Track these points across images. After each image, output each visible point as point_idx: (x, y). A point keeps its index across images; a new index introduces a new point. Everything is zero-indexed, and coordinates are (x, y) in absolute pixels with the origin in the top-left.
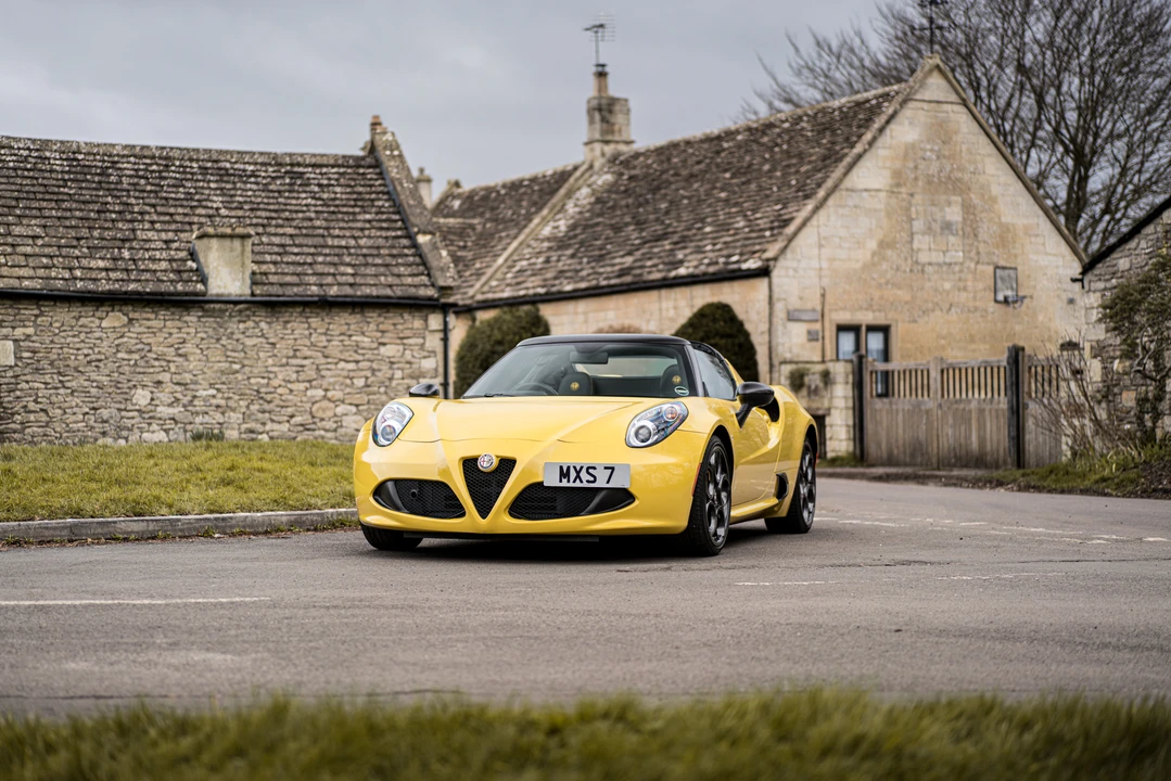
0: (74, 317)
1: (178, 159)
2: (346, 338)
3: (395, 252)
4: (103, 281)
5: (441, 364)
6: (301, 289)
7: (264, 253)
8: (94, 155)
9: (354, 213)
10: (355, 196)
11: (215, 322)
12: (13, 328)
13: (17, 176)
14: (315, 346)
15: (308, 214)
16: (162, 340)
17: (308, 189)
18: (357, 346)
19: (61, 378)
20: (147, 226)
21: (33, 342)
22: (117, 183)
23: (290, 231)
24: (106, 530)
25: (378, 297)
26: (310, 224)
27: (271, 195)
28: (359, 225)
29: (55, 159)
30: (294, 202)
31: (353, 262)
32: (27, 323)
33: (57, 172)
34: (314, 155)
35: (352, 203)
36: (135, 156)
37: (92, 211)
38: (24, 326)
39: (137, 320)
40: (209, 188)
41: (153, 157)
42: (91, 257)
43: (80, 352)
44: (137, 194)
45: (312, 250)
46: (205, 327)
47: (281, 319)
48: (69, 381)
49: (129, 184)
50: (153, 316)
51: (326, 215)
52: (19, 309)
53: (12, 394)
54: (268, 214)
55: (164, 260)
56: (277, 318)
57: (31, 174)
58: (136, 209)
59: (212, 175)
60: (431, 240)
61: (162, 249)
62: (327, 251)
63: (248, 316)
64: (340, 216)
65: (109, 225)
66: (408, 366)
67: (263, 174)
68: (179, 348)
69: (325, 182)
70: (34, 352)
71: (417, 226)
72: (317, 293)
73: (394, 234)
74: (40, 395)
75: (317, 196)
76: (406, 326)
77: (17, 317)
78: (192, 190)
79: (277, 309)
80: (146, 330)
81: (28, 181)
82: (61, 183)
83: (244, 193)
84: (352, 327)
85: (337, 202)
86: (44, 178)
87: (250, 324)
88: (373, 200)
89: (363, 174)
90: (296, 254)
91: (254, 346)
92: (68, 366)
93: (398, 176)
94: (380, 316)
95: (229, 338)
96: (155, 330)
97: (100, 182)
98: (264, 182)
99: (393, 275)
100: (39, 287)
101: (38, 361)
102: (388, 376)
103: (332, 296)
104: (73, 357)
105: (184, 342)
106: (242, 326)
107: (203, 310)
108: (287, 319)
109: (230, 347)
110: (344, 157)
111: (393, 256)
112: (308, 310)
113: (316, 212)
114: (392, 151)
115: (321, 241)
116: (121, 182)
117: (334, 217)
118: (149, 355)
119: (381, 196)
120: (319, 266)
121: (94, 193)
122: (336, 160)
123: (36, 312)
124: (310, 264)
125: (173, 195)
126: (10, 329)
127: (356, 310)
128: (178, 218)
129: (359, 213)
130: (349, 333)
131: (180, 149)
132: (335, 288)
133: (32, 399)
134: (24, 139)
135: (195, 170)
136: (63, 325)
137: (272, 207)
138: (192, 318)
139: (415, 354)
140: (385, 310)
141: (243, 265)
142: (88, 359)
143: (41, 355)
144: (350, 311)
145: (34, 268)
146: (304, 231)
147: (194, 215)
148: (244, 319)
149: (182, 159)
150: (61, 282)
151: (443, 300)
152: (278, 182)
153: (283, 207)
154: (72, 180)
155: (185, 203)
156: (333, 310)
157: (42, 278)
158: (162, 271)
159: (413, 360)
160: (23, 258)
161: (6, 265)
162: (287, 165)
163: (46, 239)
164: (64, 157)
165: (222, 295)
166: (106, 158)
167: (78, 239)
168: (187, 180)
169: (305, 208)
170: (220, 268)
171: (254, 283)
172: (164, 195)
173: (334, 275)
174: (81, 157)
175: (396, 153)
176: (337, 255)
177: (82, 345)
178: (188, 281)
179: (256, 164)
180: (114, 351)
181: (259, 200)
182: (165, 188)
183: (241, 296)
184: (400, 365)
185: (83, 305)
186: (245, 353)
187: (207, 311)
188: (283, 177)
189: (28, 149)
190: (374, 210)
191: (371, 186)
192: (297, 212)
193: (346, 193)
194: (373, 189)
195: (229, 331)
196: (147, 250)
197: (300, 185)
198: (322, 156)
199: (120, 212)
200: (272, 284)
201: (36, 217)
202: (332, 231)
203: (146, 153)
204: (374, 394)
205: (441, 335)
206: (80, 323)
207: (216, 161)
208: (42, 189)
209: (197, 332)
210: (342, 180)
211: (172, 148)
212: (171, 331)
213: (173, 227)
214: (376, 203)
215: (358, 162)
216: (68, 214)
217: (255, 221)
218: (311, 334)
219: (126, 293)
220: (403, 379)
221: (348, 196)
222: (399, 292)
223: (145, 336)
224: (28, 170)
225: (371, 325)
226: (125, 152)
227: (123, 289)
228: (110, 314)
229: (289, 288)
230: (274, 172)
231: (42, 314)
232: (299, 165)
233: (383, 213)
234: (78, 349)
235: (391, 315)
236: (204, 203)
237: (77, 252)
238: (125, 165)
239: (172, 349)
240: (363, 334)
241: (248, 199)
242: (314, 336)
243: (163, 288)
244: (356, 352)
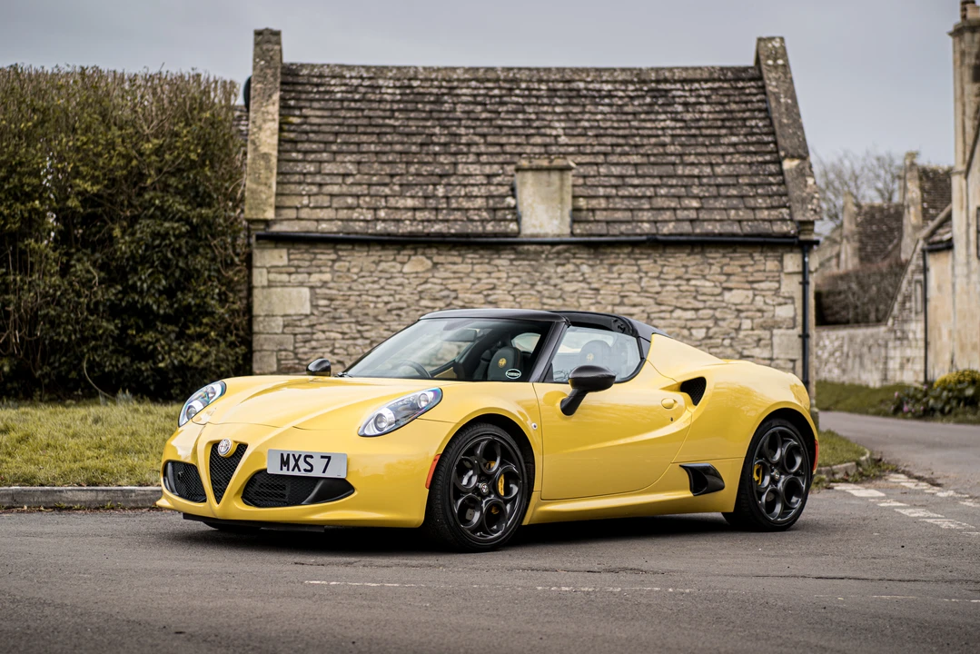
0: (374, 262)
1: (526, 81)
2: (684, 282)
3: (757, 180)
4: (407, 222)
5: (800, 312)
6: (630, 227)
7: (597, 186)
8: (432, 80)
9: (719, 136)
10: (725, 115)
11: (530, 265)
12: (310, 274)
13: (342, 108)
14: (646, 292)
15: (662, 138)
16: (469, 285)
17: (669, 109)
18: (697, 291)
19: (359, 328)
20: (472, 158)
21: (330, 288)
22: (450, 112)
23: (636, 159)
24: (50, 498)
25: (720, 235)
26: (661, 150)
27: (624, 117)
28: (721, 150)
29: (388, 87)
30: (649, 125)
31: (701, 194)
32: (323, 269)
33: (386, 101)
34: (686, 69)
35: (719, 123)
36: (477, 80)
37: (414, 144)
38: (321, 272)
39: (442, 264)
40: (554, 113)
41: (497, 80)
42: (402, 196)
43: (380, 300)
44: (469, 123)
45: (657, 181)
46: (518, 271)
47: (606, 262)
48: (367, 331)
49: (463, 112)
50: (459, 260)
51: (683, 139)
52: (315, 254)
53: (307, 345)
54: (614, 140)
55: (481, 197)
56: (602, 260)
57: (358, 105)
58: (464, 140)
59: (561, 97)
60: (798, 166)
61: (482, 184)
62: (674, 182)
63: (568, 259)
64: (701, 139)
65: (429, 159)
66: (759, 314)
67: (621, 94)
68: (488, 295)
69: (692, 100)
70: (331, 300)
71: (784, 149)
72: (647, 231)
73: (760, 159)
74: (337, 345)
75: (679, 117)
76: (756, 268)
77: (314, 263)
78: (533, 117)
79: (602, 250)
80: (452, 275)
81: (353, 114)
82: (388, 114)
83: (593, 117)
84: (691, 269)
85: (702, 123)
86: (370, 109)
87: (570, 267)
88: (745, 120)
89: (743, 88)
90: (635, 186)
91: (575, 292)
92: (367, 314)
93: (776, 90)
94: (724, 256)
95: (545, 284)
96: (461, 275)
97: (431, 111)
98: (620, 102)
99: (747, 208)
100: (335, 229)
101: (335, 309)
102: (733, 326)
103: (665, 235)
104: (372, 305)
105: (493, 288)
106: (560, 269)
107: (517, 253)
108: (612, 261)
109: (546, 293)
110: (722, 69)
111: (753, 185)
112: (637, 251)
113: (673, 136)
114: (775, 60)
115: (670, 169)
116: (454, 110)
117: (693, 141)
118: (455, 302)
119: (756, 113)
120: (659, 199)
121: (421, 123)
122: (711, 73)
123: (333, 256)
124: (650, 197)
125: (509, 123)
126: (306, 275)
127: (696, 250)
128: (508, 149)
129: (726, 135)
130: (687, 276)
131: (530, 69)
132: (671, 225)
133: (328, 350)
134: (359, 67)
135: (542, 93)
136: (361, 271)
137: (621, 132)
138: (503, 261)
139: (768, 301)
140: (731, 250)
141: (562, 201)
142: (389, 306)
143: (338, 303)
144: (688, 251)
145: (337, 209)
146: (652, 159)
147: (528, 144)
148: (563, 262)
149: (531, 81)
150: (362, 224)
151: (802, 237)
152: (636, 103)
153: (634, 131)
154: (399, 110)
155: (521, 131)
156: (668, 251)
157: (342, 220)
158: (475, 209)
159: (765, 308)
160: (328, 198)
161: (307, 206)
162: (652, 81)
163: (358, 177)
164: (398, 84)
165: (537, 236)
166: (444, 84)
167: (392, 176)
168: (529, 104)
169: (660, 132)
170: (535, 205)
171: (574, 221)
172: (500, 122)
173: (675, 209)
174: (415, 83)
175: (780, 62)
176: (685, 186)
177: (382, 292)
178: (500, 220)
179: (615, 82)
180: (417, 298)
181: (608, 124)
182: (503, 115)
183: (558, 236)
184: (750, 314)
185: (384, 248)
186: (564, 300)
187: (521, 253)
188: (643, 97)
189: (362, 78)
190: (743, 131)
191: (746, 103)
192: (649, 136)
193: (716, 112)
194: (750, 106)
195: (546, 275)
196: (465, 186)
197: (663, 105)
198: (695, 69)
199: (445, 144)
200: (598, 221)
201: (352, 153)
202: (686, 158)
203: (491, 75)
204: (717, 347)
205: (799, 278)
206: (380, 268)
207: (569, 82)
208: (365, 121)
209: (508, 277)
210: (714, 97)
211: (520, 69)
212: (480, 276)
213: (501, 159)
214: (748, 123)
215: (739, 74)
216: (388, 148)
217: (597, 149)
218: (641, 278)
219: (428, 235)
220: (752, 329)
221: (716, 116)
222: (747, 228)
223: (450, 281)
224: (356, 101)
225: (714, 267)
226: (467, 76)
227: (426, 231)
228: (413, 258)
229: (616, 226)
230: (636, 90)
231: (339, 259)
232: (666, 81)
233: (753, 134)
234: (378, 297)
235: (738, 255)
236: (543, 131)
237: (387, 191)
238: (464, 91)
239: (481, 296)
240: (704, 277)
241: (596, 124)
242: (645, 280)
243: (470, 228)
244: (695, 298)
